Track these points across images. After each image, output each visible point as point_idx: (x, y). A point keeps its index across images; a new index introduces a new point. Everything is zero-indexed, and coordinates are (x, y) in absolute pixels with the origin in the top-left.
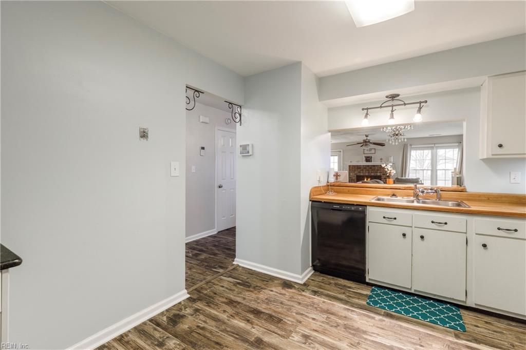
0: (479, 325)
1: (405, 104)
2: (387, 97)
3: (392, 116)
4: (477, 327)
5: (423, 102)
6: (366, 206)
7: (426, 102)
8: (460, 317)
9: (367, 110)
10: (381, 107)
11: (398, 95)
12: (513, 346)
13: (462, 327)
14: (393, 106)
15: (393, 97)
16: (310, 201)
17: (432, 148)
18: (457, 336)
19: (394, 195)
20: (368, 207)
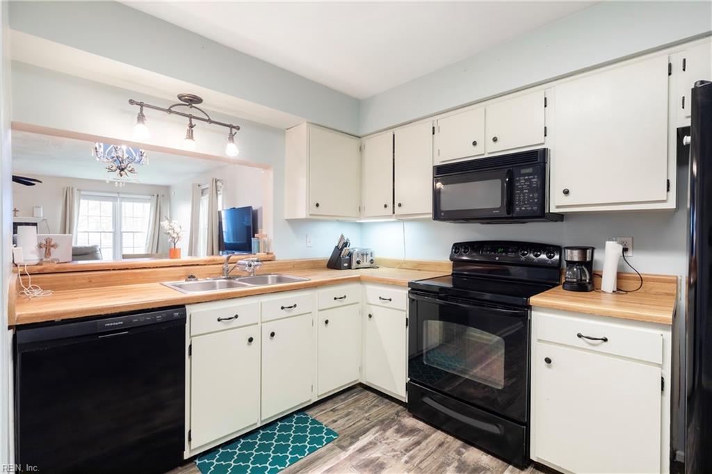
0: (334, 418)
1: (209, 121)
2: (180, 97)
3: (190, 136)
4: (335, 421)
5: (235, 127)
6: (183, 306)
7: (238, 128)
8: (314, 421)
9: (141, 106)
10: (169, 111)
11: (199, 101)
12: (368, 420)
13: (329, 432)
14: (191, 117)
15: (193, 100)
16: (10, 328)
17: (114, 199)
18: (343, 448)
19: (192, 277)
20: (187, 307)
